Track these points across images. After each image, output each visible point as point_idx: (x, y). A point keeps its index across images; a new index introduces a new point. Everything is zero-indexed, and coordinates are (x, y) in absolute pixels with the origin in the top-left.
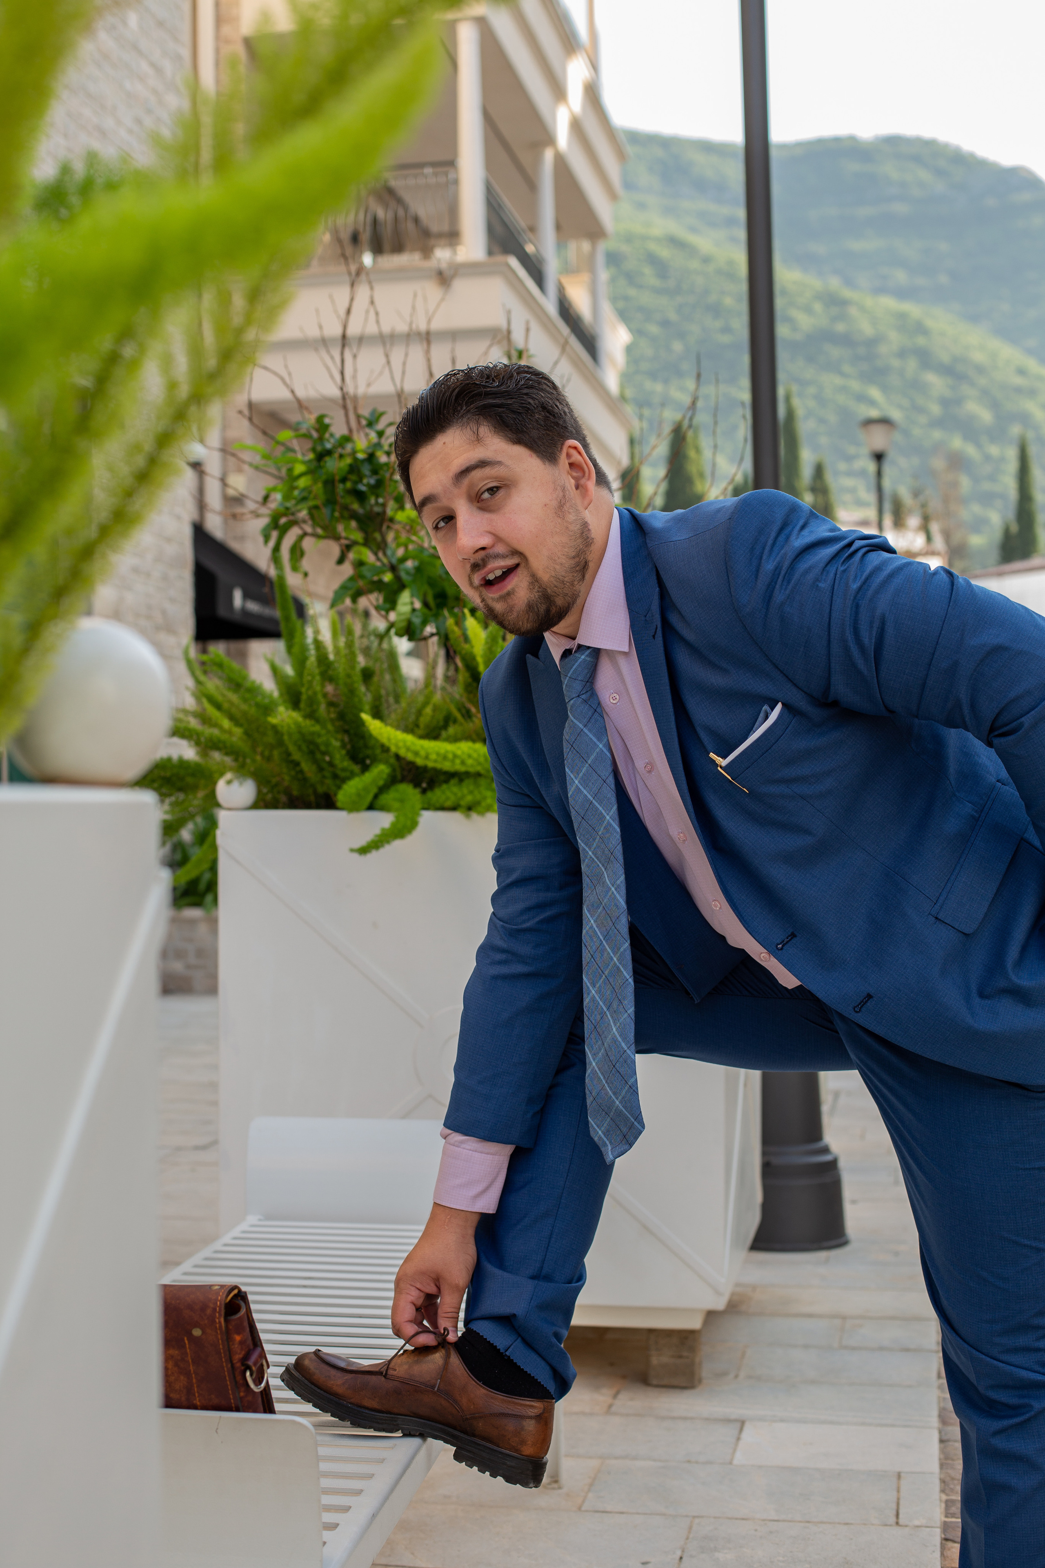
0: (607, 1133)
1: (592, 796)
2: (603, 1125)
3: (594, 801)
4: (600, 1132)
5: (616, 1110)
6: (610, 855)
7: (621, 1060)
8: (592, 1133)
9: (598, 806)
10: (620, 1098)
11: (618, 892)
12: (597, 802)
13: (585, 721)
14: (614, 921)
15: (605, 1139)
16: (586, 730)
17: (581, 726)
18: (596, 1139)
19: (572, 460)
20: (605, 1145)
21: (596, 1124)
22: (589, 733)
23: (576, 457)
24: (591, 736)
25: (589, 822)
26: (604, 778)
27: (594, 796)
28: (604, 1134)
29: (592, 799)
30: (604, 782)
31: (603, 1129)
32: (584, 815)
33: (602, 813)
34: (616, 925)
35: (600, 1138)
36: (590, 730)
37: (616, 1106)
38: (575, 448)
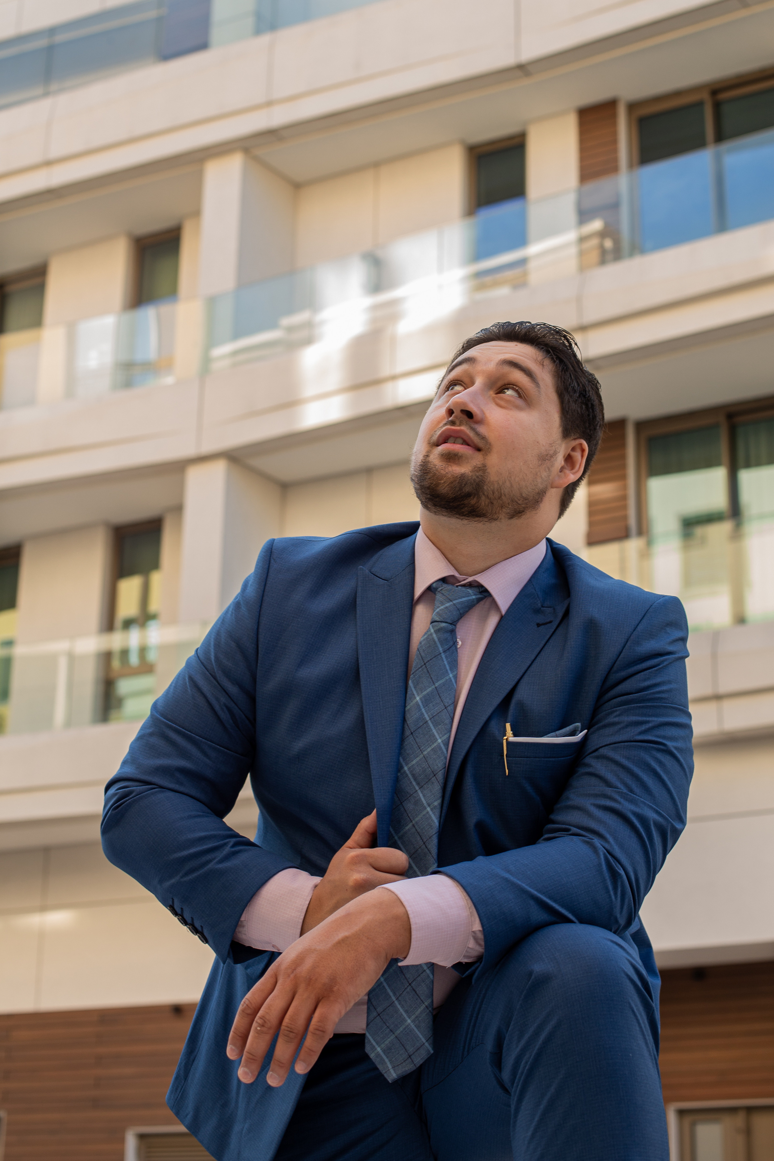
0: (387, 1051)
1: (429, 716)
2: (384, 1042)
3: (429, 722)
4: (379, 1049)
5: (405, 1029)
6: (431, 776)
7: (419, 979)
8: (368, 1049)
9: (432, 728)
10: (413, 1017)
11: (434, 813)
12: (432, 723)
13: (446, 647)
14: (425, 840)
15: (384, 1057)
16: (443, 656)
17: (441, 649)
18: (372, 1056)
19: (573, 454)
20: (383, 1062)
21: (375, 1041)
22: (445, 659)
23: (577, 455)
24: (446, 662)
25: (417, 740)
26: (446, 704)
27: (431, 717)
28: (384, 1051)
29: (428, 719)
30: (446, 708)
31: (383, 1046)
32: (414, 731)
33: (434, 736)
34: (427, 844)
35: (378, 1055)
36: (446, 657)
37: (407, 1024)
38: (583, 451)
